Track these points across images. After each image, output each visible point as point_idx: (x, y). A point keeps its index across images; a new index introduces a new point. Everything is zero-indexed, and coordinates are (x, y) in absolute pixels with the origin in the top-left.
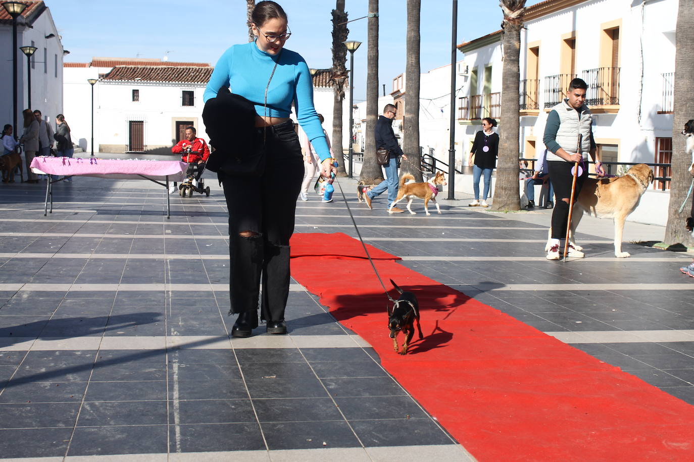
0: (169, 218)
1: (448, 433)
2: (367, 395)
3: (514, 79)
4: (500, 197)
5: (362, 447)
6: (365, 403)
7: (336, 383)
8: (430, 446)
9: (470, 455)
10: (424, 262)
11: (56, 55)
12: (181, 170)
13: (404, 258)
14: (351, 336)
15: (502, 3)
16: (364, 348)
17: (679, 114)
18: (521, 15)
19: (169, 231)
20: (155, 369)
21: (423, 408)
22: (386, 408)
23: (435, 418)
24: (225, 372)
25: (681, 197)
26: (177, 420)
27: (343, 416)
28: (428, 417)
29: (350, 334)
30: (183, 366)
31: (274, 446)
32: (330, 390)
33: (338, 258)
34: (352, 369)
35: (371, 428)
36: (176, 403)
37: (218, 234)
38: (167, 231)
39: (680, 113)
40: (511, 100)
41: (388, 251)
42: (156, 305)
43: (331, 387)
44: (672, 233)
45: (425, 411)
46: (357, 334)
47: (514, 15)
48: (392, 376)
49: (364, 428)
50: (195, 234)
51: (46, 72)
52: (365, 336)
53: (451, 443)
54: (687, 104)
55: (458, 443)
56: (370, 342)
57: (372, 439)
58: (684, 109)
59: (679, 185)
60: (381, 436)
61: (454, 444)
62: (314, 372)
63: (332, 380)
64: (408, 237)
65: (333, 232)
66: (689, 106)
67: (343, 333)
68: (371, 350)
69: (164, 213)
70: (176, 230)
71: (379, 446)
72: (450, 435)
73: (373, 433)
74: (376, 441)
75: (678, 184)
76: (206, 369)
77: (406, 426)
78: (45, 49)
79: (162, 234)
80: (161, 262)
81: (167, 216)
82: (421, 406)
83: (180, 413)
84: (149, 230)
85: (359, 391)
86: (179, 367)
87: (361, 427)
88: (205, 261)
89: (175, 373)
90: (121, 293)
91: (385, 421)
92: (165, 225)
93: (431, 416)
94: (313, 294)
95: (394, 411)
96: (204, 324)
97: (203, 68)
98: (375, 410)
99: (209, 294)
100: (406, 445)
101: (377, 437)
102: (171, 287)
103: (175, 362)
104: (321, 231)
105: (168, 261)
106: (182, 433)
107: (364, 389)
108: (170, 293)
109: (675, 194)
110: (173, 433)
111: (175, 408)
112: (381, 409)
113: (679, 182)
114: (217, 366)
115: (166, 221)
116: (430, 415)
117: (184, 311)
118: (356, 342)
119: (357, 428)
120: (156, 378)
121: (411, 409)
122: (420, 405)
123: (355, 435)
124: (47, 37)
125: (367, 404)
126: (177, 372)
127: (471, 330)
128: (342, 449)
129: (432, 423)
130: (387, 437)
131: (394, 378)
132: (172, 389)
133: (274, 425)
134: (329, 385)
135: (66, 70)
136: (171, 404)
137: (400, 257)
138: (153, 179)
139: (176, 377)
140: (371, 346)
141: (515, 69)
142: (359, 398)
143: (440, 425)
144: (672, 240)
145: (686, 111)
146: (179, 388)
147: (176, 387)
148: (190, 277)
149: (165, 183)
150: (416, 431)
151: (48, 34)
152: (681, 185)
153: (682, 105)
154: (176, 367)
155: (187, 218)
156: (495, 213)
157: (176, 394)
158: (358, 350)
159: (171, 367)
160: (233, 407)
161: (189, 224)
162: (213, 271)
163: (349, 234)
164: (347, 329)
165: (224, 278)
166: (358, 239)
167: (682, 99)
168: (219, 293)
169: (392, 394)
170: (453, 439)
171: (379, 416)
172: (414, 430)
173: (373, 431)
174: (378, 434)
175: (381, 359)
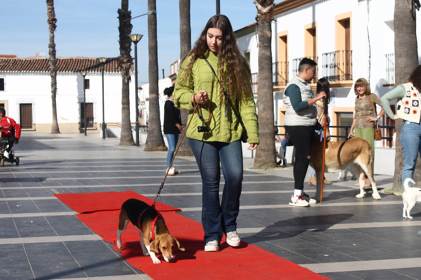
3: (268, 62)
4: (260, 158)
13: (183, 210)
14: (140, 275)
18: (271, 10)
29: (139, 274)
37: (27, 196)
40: (266, 78)
41: (170, 204)
44: (398, 181)
46: (145, 273)
47: (265, 10)
50: (7, 197)
54: (405, 77)
64: (186, 192)
67: (133, 273)
88: (15, 218)
94: (108, 242)
96: (15, 271)
97: (11, 59)
99: (19, 246)
104: (114, 190)
109: (399, 150)
118: (144, 279)
127: (239, 265)
137: (180, 209)
141: (268, 54)
144: (398, 187)
148: (3, 233)
156: (257, 170)
161: (2, 188)
162: (23, 227)
163: (137, 192)
164: (136, 269)
165: (32, 232)
166: (145, 195)
167: (402, 74)
168: (27, 245)
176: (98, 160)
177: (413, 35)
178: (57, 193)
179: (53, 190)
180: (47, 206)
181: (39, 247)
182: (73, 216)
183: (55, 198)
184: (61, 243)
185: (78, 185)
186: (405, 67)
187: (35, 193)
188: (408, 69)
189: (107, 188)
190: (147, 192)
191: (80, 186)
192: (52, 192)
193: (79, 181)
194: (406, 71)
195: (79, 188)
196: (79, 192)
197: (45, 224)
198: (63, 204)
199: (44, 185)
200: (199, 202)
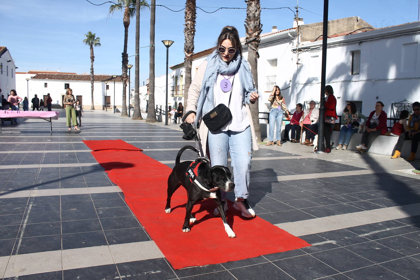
0: (51, 134)
2: (115, 217)
3: (189, 79)
5: (108, 245)
7: (103, 211)
8: (139, 242)
9: (157, 246)
10: (151, 151)
11: (12, 69)
12: (56, 115)
13: (144, 150)
15: (184, 51)
16: (119, 193)
18: (192, 55)
19: (50, 140)
20: (20, 208)
22: (123, 223)
23: (144, 227)
24: (53, 208)
26: (22, 235)
27: (102, 228)
28: (141, 227)
29: (114, 186)
30: (34, 205)
31: (66, 248)
32: (99, 215)
33: (117, 150)
34: (111, 203)
35: (114, 234)
36: (25, 225)
37: (70, 141)
38: (49, 140)
41: (138, 147)
42: (32, 175)
43: (100, 213)
45: (140, 223)
46: (117, 185)
47: (189, 55)
48: (128, 206)
50: (60, 141)
51: (8, 75)
52: (121, 187)
53: (149, 240)
55: (152, 240)
56: (122, 189)
57: (113, 240)
60: (117, 238)
61: (150, 240)
62: (94, 206)
63: (101, 210)
64: (147, 141)
65: (117, 139)
67: (111, 185)
68: (122, 193)
69: (49, 132)
70: (52, 140)
71: (115, 244)
72: (149, 236)
73: (114, 237)
74: (115, 241)
76: (45, 206)
77: (130, 232)
78: (7, 66)
79: (46, 142)
80: (41, 154)
81: (50, 134)
82: (139, 221)
83: (24, 232)
84: (41, 140)
85: (112, 215)
86: (32, 206)
87: (109, 234)
88: (61, 153)
89: (29, 209)
90: (18, 169)
91: (121, 230)
92: (49, 138)
95: (126, 224)
97: (73, 74)
98: (117, 224)
99: (58, 168)
100: (128, 243)
101: (116, 238)
102: (42, 166)
103: (31, 204)
105: (45, 154)
106: (22, 243)
107: (114, 214)
108: (40, 169)
110: (17, 243)
111: (23, 229)
112: (121, 224)
114: (50, 204)
115: (50, 136)
116: (141, 225)
117: (44, 177)
118: (116, 189)
119: (107, 235)
120: (19, 213)
121: (135, 223)
123: (106, 239)
124: (8, 62)
125: (114, 221)
126: (30, 209)
128: (98, 247)
129: (142, 229)
130: (120, 239)
132: (25, 218)
133: (69, 235)
134: (100, 212)
135: (16, 75)
136: (22, 226)
137: (142, 149)
138: (44, 119)
139: (29, 211)
140: (122, 191)
141: (190, 76)
142: (112, 218)
143: (146, 231)
146: (29, 217)
147: (27, 217)
148: (52, 161)
149: (49, 120)
151: (8, 61)
154: (31, 205)
155: (59, 134)
157: (26, 221)
158: (116, 194)
159: (28, 206)
160: (52, 226)
161: (59, 137)
162: (63, 158)
163: (123, 140)
164: (113, 183)
165: (66, 161)
166: (127, 142)
168: (62, 168)
169: (127, 215)
170: (150, 238)
171: (119, 227)
172: (133, 234)
173: (114, 236)
174: (116, 237)
175: (125, 198)
176: (109, 123)
177: (256, 70)
178: (85, 140)
179: (83, 138)
180: (78, 147)
181: (68, 169)
182: (89, 152)
183: (83, 142)
184: (79, 167)
185: (96, 135)
187: (75, 140)
189: (110, 138)
190: (129, 140)
191: (97, 137)
192: (82, 139)
193: (97, 134)
195: (96, 137)
196: (96, 140)
197: (74, 157)
198: (86, 146)
199: (80, 135)
200: (152, 146)
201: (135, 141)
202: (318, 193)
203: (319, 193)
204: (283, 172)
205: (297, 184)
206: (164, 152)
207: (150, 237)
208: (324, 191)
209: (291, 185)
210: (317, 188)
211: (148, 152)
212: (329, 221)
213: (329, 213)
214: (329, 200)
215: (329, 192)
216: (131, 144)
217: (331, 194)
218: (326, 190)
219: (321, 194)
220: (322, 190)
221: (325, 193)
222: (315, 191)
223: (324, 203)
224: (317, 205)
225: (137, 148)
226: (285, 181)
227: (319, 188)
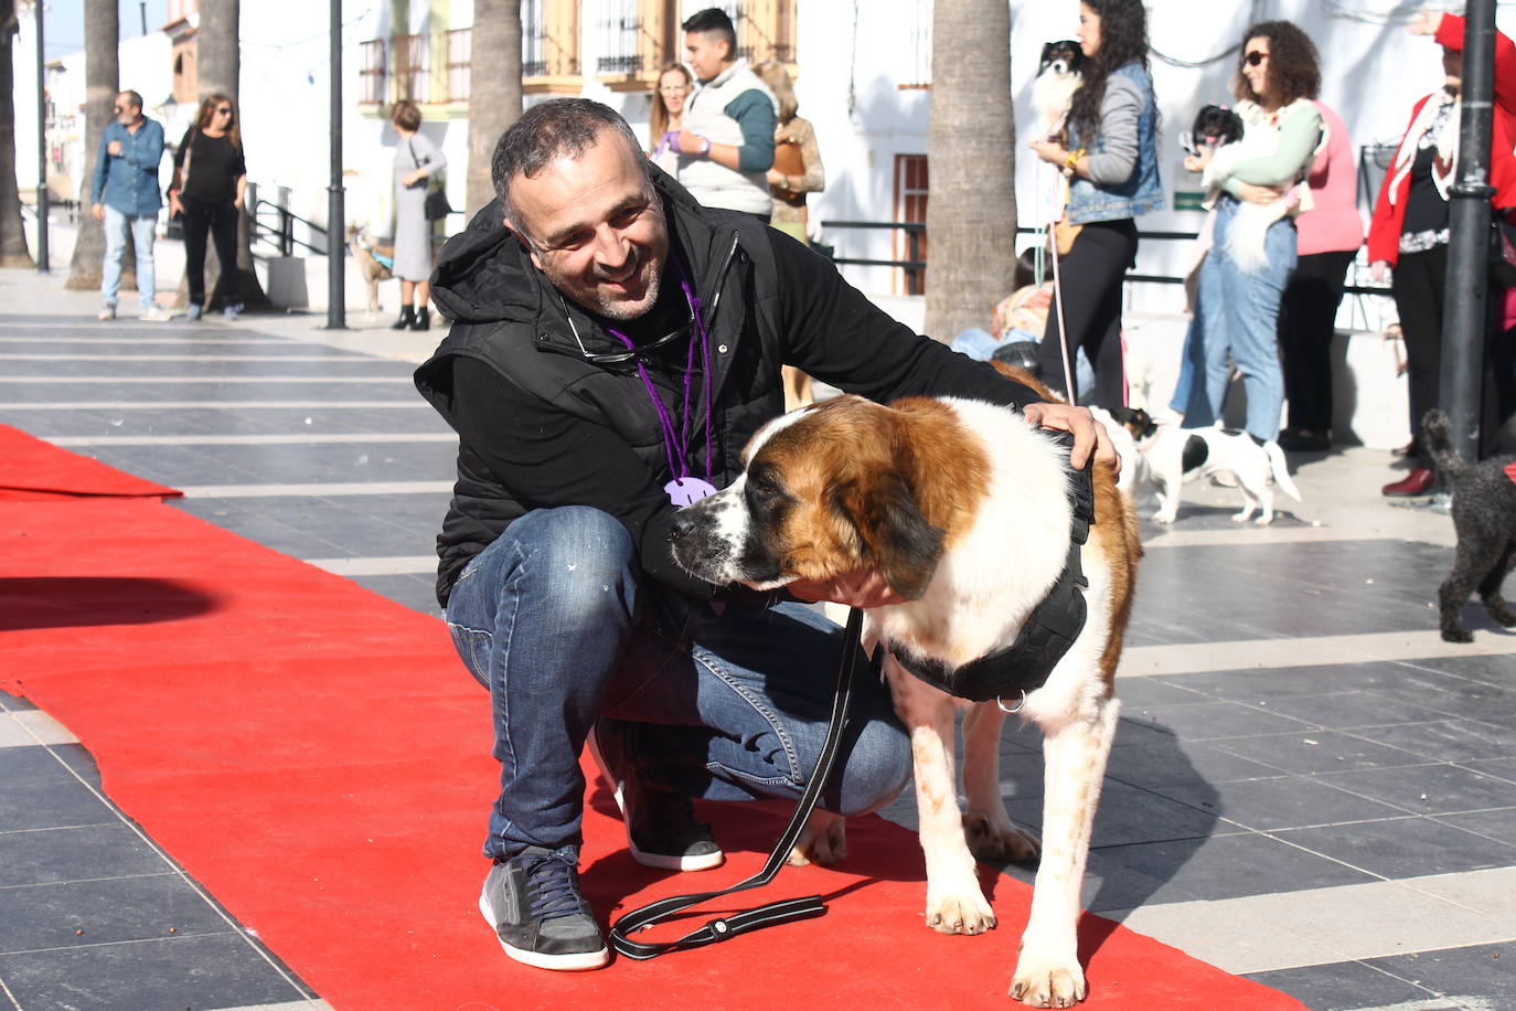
1: (287, 970)
2: (52, 879)
6: (46, 902)
10: (248, 501)
13: (191, 492)
14: (16, 715)
16: (57, 748)
17: (944, 84)
21: (219, 906)
22: (109, 914)
23: (252, 932)
25: (954, 309)
28: (232, 929)
29: (12, 709)
34: (13, 808)
35: (59, 973)
39: (948, 80)
40: (499, 45)
41: (144, 473)
45: (224, 911)
46: (36, 708)
48: (131, 820)
49: (37, 972)
52: (59, 712)
53: (296, 997)
54: (963, 57)
55: (314, 996)
56: (73, 728)
57: (59, 1002)
58: (957, 69)
59: (948, 277)
60: (87, 993)
61: (304, 999)
64: (205, 434)
66: (971, 63)
68: (75, 751)
72: (291, 976)
73: (64, 985)
75: (944, 274)
77: (165, 958)
82: (214, 900)
85: (30, 869)
87: (28, 972)
91: (104, 949)
93: (240, 925)
95: (130, 920)
98: (75, 921)
101: (76, 995)
107: (43, 864)
109: (938, 302)
112: (94, 917)
113: (947, 268)
116: (236, 924)
118: (28, 729)
119: (15, 976)
121: (186, 912)
122: (209, 896)
123: (10, 995)
125: (50, 906)
129: (241, 945)
130: (104, 996)
131: (139, 826)
137: (180, 489)
140: (75, 740)
142: (29, 890)
143: (265, 949)
145: (962, 76)
150: (193, 972)
152: (952, 277)
153: (951, 60)
158: (33, 756)
166: (58, 441)
167: (953, 44)
169: (130, 872)
170: (303, 985)
171: (84, 937)
172: (187, 969)
173: (64, 982)
174: (77, 986)
175: (102, 776)
186: (967, 23)
188: (974, 29)
194: (969, 36)
200: (248, 465)
201: (115, 431)
202: (1410, 746)
203: (1416, 742)
204: (1179, 624)
205: (1271, 694)
206: (340, 506)
207: (296, 979)
208: (1450, 731)
209: (1222, 700)
210: (1401, 717)
211: (226, 506)
212: (1457, 897)
213: (1465, 855)
214: (1480, 784)
215: (1485, 738)
216: (86, 454)
217: (1498, 751)
218: (1468, 726)
219: (1424, 749)
220: (1441, 727)
221: (1459, 746)
222: (1389, 731)
223: (1440, 799)
224: (1390, 812)
225: (139, 482)
226: (1187, 678)
227: (1418, 715)
